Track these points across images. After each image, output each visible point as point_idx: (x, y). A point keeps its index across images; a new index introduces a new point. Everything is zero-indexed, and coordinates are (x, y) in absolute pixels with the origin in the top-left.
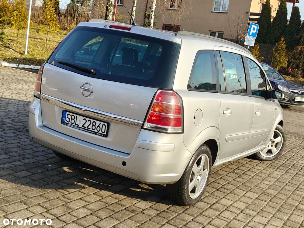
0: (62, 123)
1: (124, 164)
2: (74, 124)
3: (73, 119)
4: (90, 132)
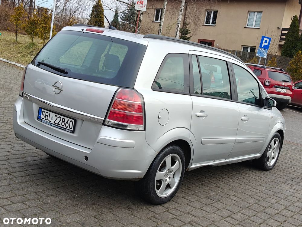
0: (38, 120)
1: (87, 158)
2: (48, 121)
3: (47, 116)
4: (60, 128)
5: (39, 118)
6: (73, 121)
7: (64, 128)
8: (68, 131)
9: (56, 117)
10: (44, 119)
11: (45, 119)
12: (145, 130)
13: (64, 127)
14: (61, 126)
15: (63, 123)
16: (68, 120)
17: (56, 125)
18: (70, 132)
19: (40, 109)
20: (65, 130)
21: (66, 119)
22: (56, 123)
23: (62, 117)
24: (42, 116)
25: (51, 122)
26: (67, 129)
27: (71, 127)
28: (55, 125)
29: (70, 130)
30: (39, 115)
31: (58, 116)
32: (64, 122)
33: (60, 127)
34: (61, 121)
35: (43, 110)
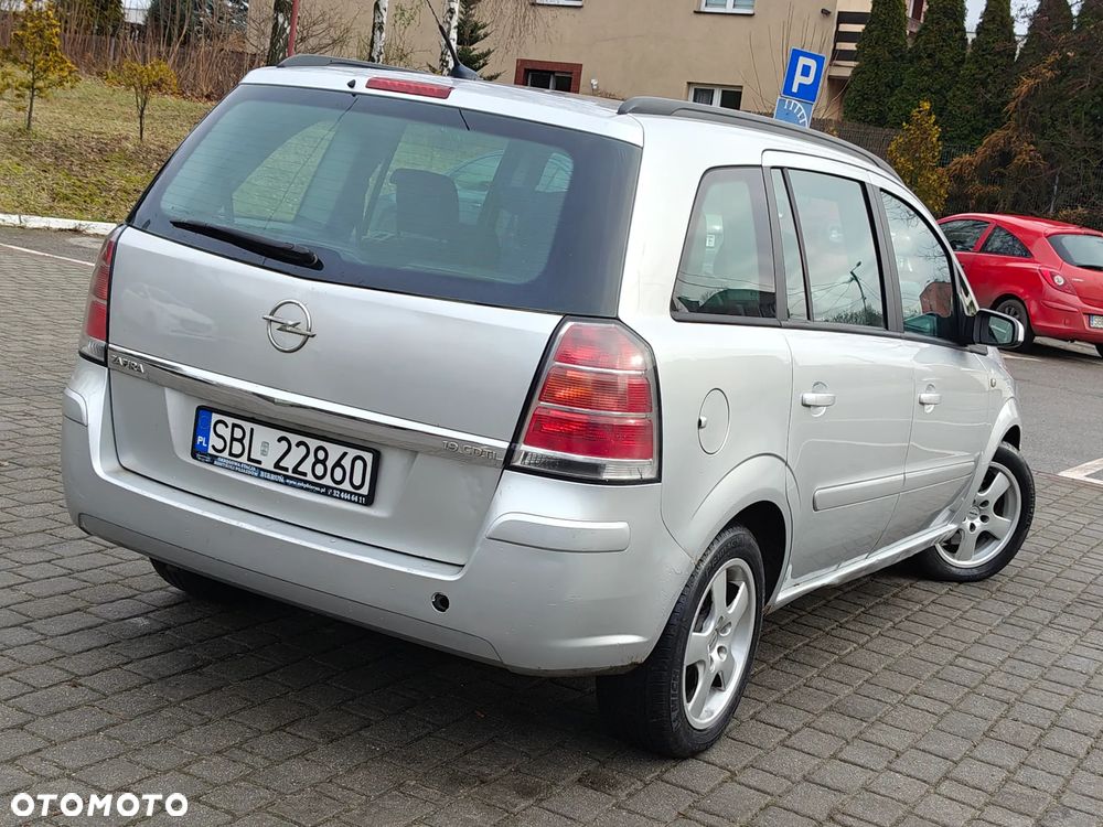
0: (194, 456)
1: (441, 602)
2: (244, 459)
3: (237, 440)
5: (197, 452)
6: (369, 457)
7: (328, 487)
8: (344, 499)
9: (284, 443)
10: (226, 454)
11: (231, 454)
12: (658, 479)
13: (327, 481)
14: (310, 477)
15: (319, 469)
16: (345, 454)
17: (286, 477)
18: (358, 503)
19: (203, 413)
20: (331, 496)
21: (335, 452)
22: (286, 469)
23: (313, 443)
24: (214, 441)
25: (259, 462)
26: (341, 491)
27: (357, 482)
28: (280, 474)
29: (356, 494)
30: (200, 439)
31: (295, 439)
32: (323, 462)
33: (306, 482)
34: (311, 459)
35: (215, 417)
